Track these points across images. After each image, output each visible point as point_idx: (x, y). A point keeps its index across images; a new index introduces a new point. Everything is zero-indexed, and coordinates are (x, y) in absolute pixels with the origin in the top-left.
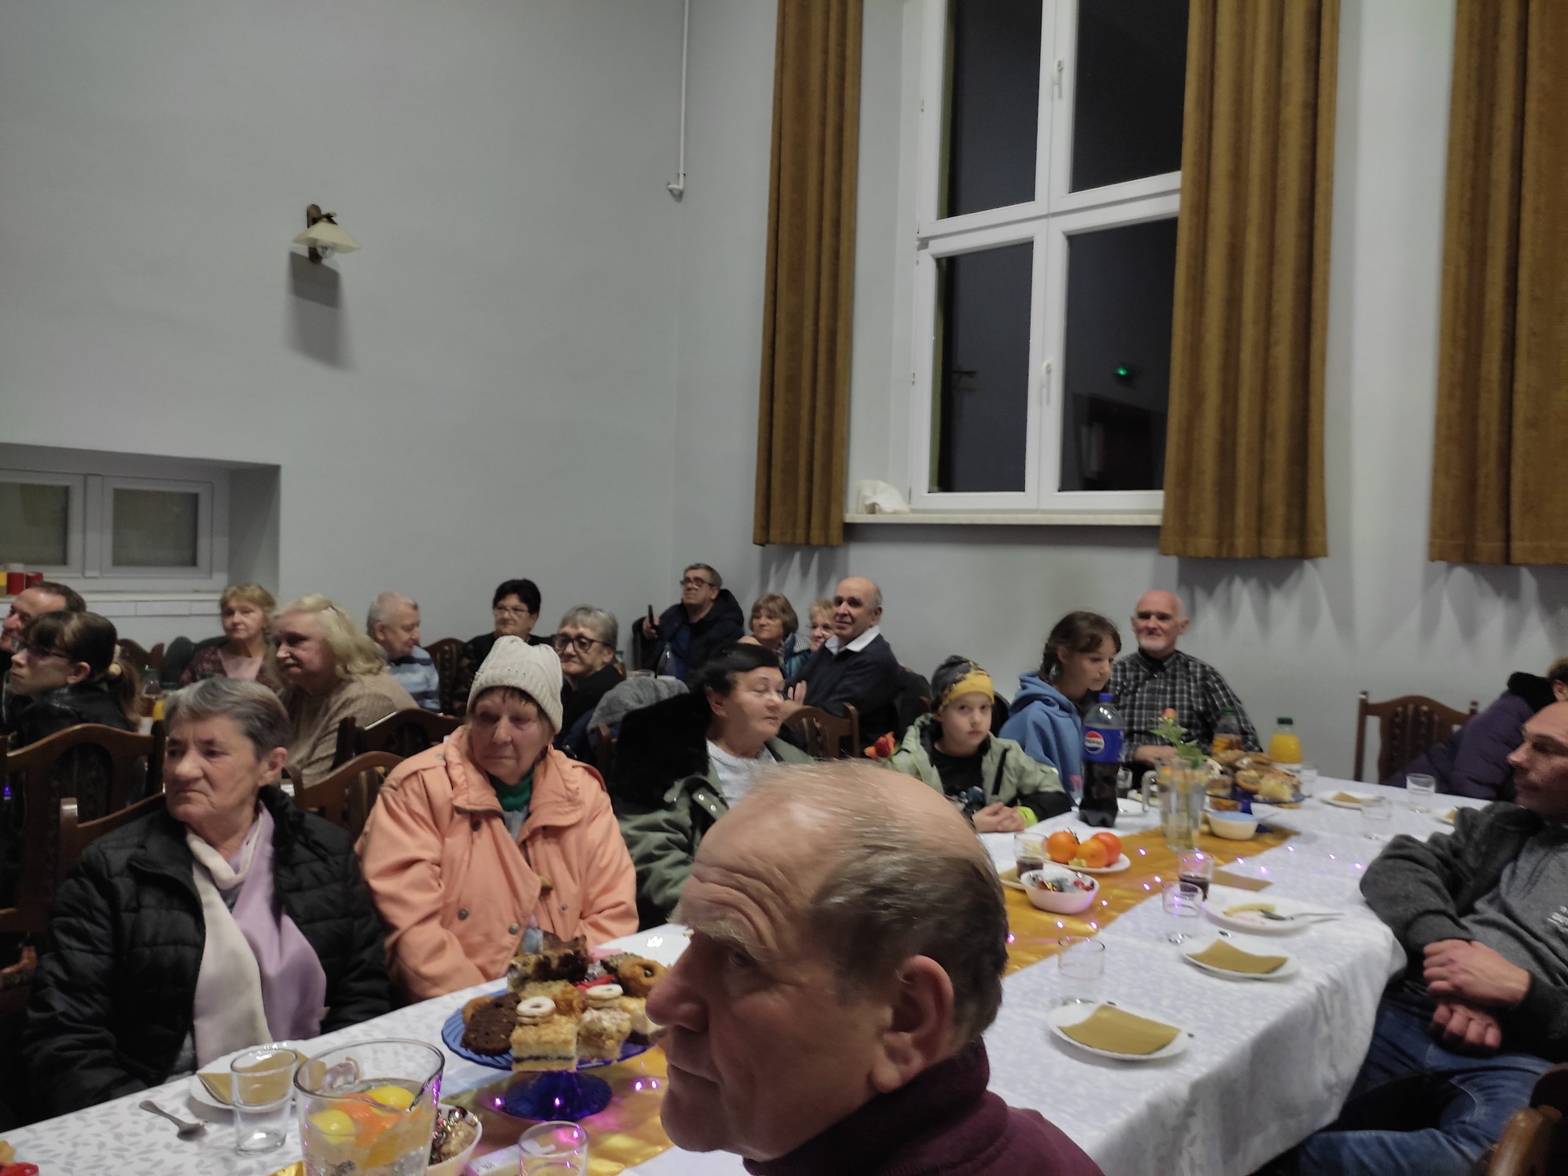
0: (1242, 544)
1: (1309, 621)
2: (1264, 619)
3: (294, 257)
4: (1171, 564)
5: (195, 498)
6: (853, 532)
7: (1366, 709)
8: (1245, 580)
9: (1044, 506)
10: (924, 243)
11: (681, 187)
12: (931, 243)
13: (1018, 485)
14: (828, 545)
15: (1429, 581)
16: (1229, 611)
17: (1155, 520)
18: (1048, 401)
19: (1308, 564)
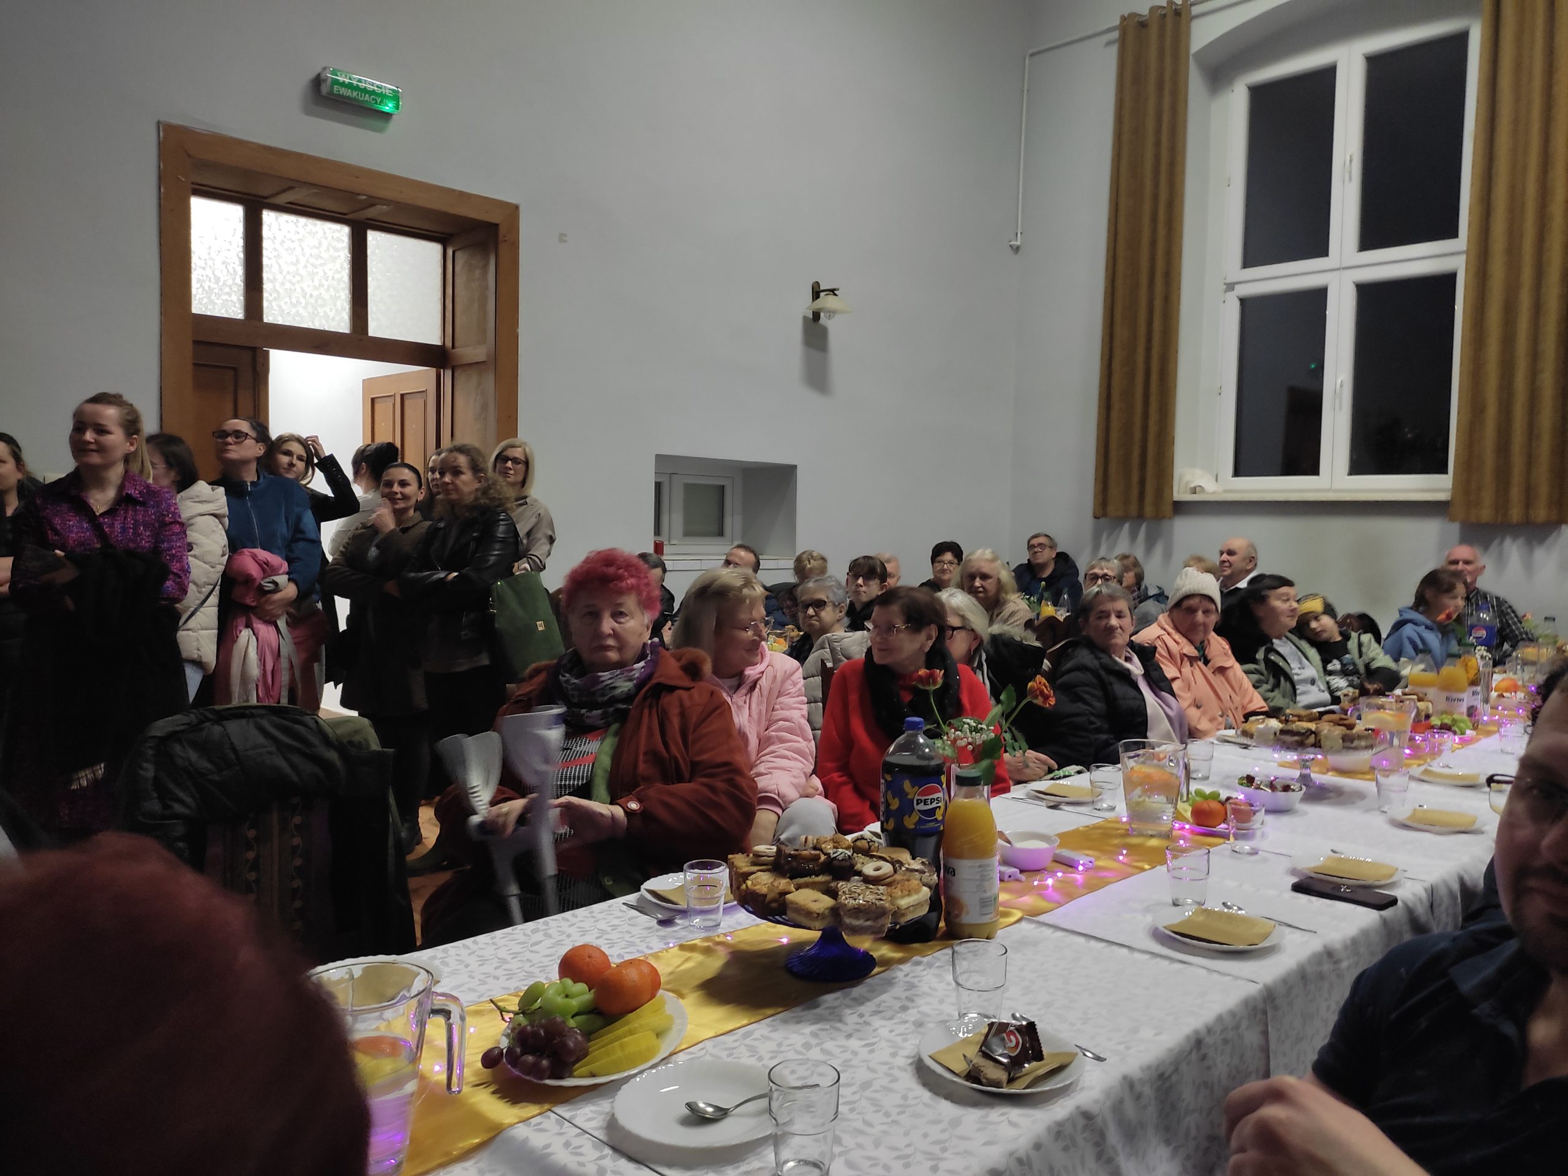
0: (1516, 514)
2: (1529, 567)
3: (805, 318)
4: (1455, 528)
5: (722, 488)
6: (1180, 508)
8: (1515, 537)
9: (1336, 486)
10: (1230, 287)
11: (1018, 243)
12: (1236, 286)
13: (1314, 470)
14: (1159, 517)
17: (1443, 496)
18: (1340, 408)
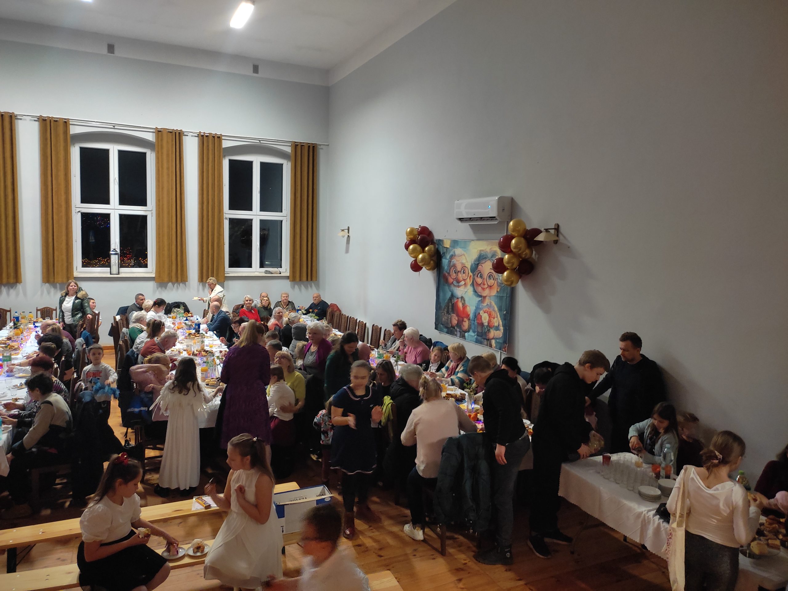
1: (17, 294)
7: (37, 310)
15: (42, 286)
19: (18, 284)
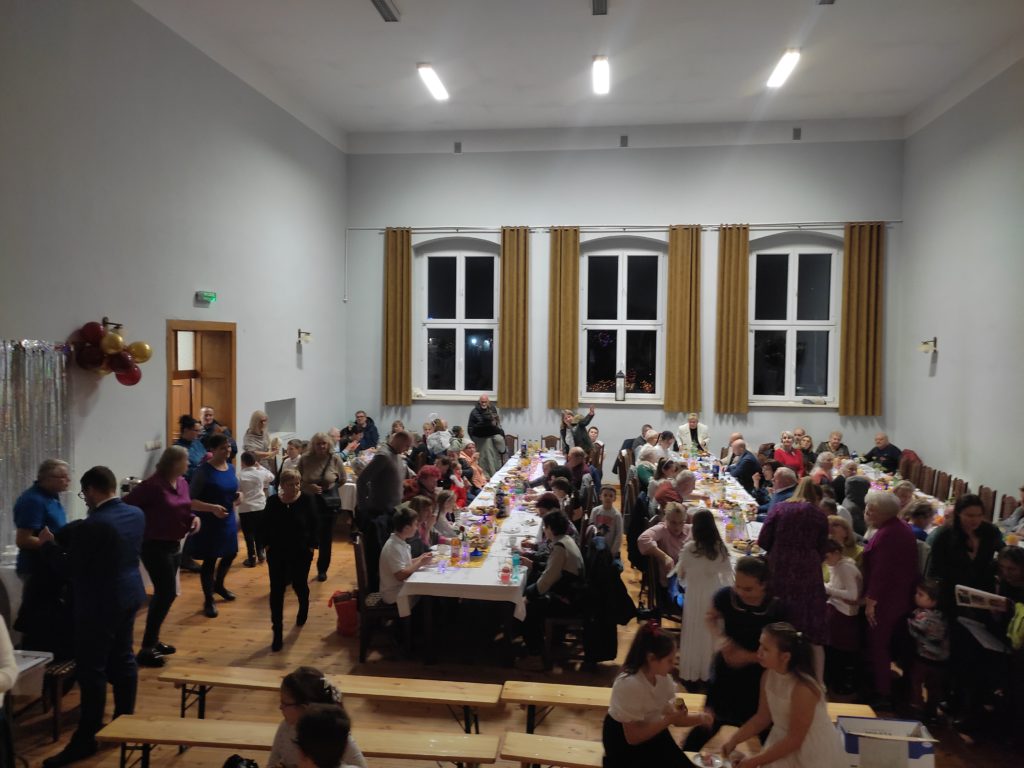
0: (514, 405)
1: (525, 420)
3: (295, 342)
6: (414, 402)
7: (543, 439)
8: (513, 413)
9: (461, 394)
11: (346, 300)
12: (426, 324)
14: (407, 405)
15: (547, 412)
16: (509, 419)
19: (525, 409)
